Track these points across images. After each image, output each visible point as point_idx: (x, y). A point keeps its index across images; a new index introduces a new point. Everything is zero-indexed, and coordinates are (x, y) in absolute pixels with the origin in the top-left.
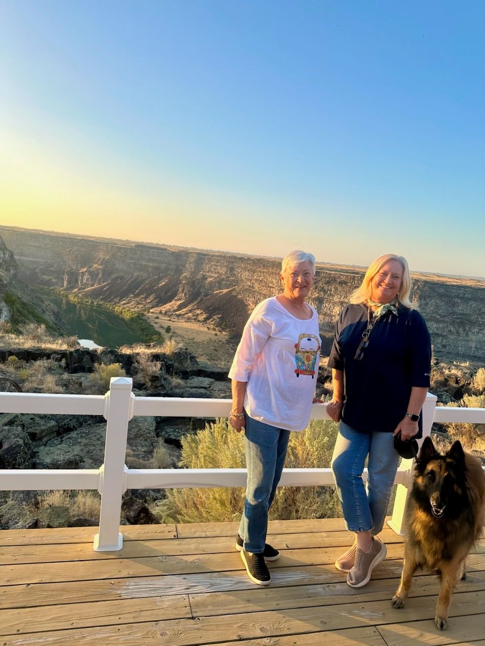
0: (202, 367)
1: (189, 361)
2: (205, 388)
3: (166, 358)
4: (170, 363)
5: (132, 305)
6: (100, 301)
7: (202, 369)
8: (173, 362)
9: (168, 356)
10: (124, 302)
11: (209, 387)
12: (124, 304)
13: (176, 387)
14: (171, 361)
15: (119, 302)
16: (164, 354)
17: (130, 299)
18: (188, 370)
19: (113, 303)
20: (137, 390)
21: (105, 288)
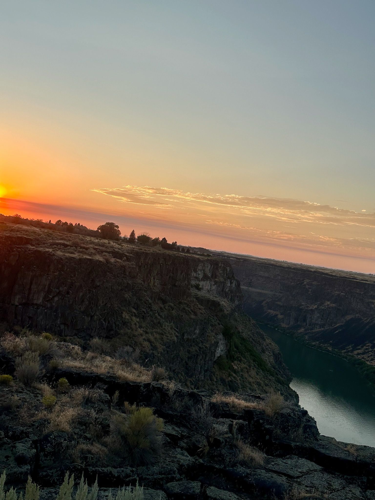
0: (320, 445)
1: (301, 431)
2: (289, 477)
3: (262, 419)
4: (267, 427)
5: (369, 357)
6: (329, 346)
7: (317, 447)
8: (273, 426)
9: (268, 416)
10: (359, 351)
11: (298, 477)
12: (358, 354)
13: (243, 463)
14: (271, 424)
15: (352, 351)
16: (262, 413)
17: (366, 349)
18: (293, 444)
19: (345, 351)
20: (186, 454)
21: (337, 332)
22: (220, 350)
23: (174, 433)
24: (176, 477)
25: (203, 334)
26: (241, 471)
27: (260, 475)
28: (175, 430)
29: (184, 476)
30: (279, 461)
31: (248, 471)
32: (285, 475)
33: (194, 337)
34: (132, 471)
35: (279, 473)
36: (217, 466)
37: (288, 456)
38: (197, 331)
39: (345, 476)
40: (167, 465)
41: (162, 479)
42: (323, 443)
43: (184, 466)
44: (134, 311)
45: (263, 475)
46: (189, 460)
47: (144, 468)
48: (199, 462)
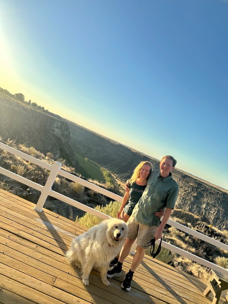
6: (96, 163)
17: (108, 166)
19: (101, 165)
21: (100, 158)
22: (57, 156)
44: (27, 134)
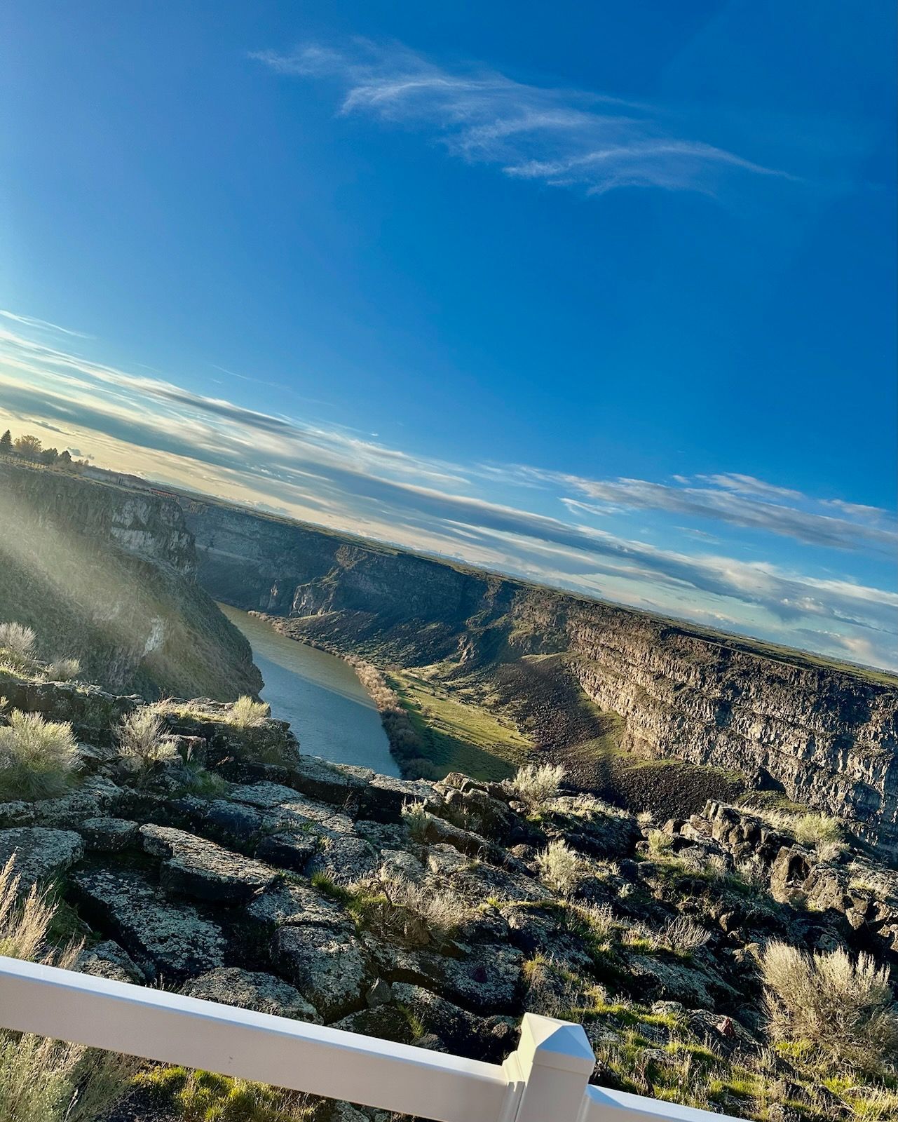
2: (260, 807)
4: (233, 745)
6: (321, 641)
7: (298, 770)
8: (241, 744)
9: (235, 731)
10: (362, 649)
11: (272, 808)
12: (361, 653)
14: (238, 742)
15: (352, 648)
16: (227, 727)
17: (372, 646)
19: (343, 648)
22: (153, 640)
23: (92, 755)
24: (95, 813)
25: (126, 614)
26: (192, 803)
27: (219, 807)
28: (93, 751)
29: (106, 812)
30: (247, 788)
31: (203, 802)
32: (254, 805)
33: (110, 618)
34: (27, 807)
35: (245, 803)
36: (157, 798)
37: (258, 783)
38: (117, 610)
39: (332, 805)
40: (82, 797)
41: (73, 817)
42: (307, 764)
43: (108, 798)
45: (223, 805)
46: (115, 791)
47: (46, 802)
48: (130, 793)
